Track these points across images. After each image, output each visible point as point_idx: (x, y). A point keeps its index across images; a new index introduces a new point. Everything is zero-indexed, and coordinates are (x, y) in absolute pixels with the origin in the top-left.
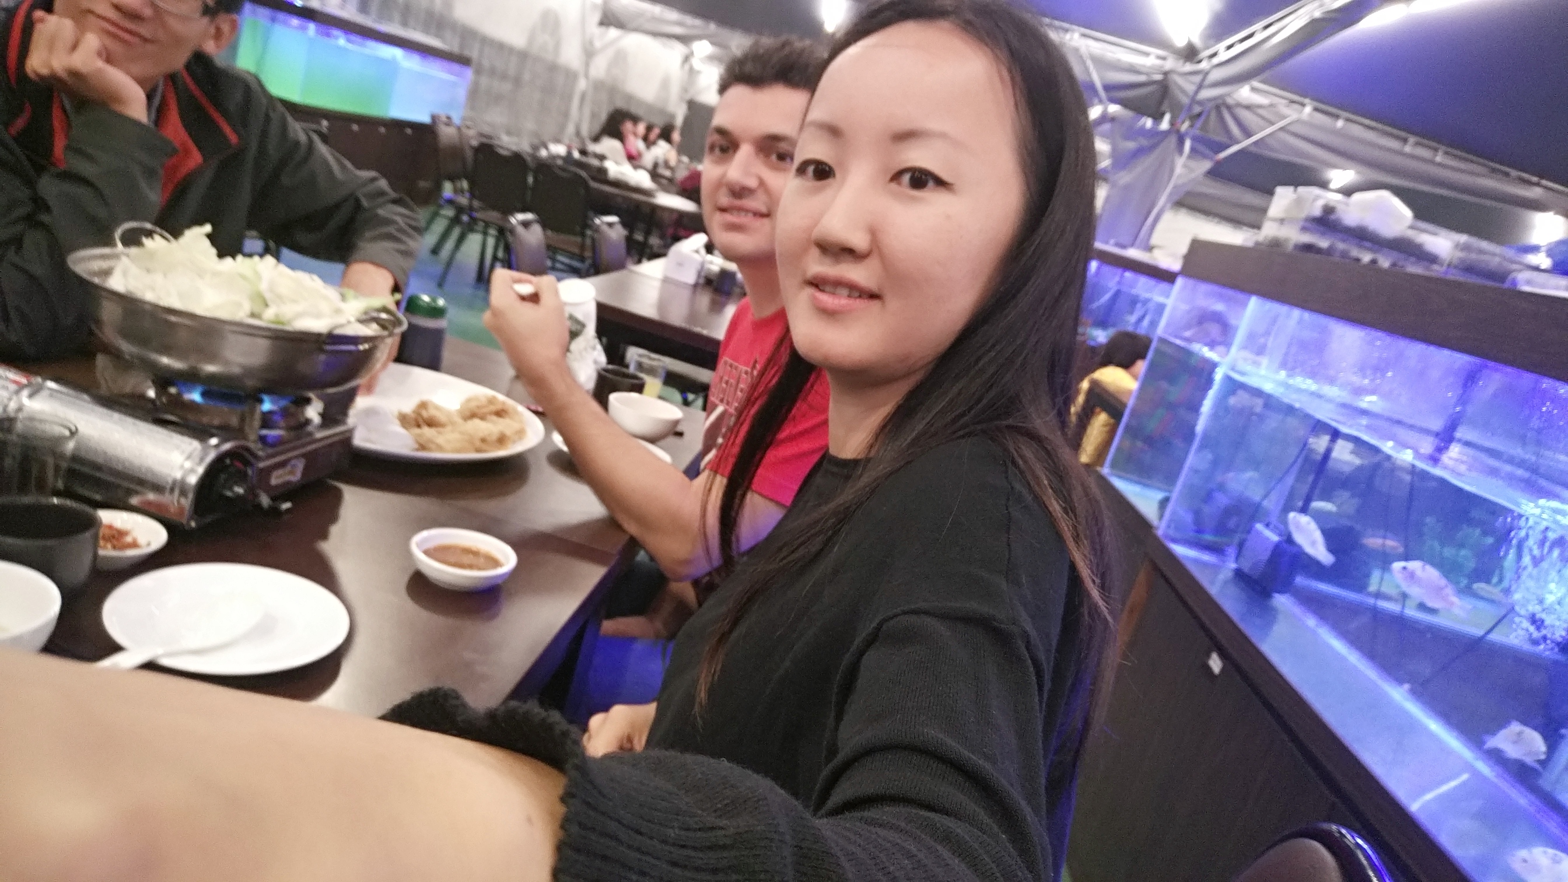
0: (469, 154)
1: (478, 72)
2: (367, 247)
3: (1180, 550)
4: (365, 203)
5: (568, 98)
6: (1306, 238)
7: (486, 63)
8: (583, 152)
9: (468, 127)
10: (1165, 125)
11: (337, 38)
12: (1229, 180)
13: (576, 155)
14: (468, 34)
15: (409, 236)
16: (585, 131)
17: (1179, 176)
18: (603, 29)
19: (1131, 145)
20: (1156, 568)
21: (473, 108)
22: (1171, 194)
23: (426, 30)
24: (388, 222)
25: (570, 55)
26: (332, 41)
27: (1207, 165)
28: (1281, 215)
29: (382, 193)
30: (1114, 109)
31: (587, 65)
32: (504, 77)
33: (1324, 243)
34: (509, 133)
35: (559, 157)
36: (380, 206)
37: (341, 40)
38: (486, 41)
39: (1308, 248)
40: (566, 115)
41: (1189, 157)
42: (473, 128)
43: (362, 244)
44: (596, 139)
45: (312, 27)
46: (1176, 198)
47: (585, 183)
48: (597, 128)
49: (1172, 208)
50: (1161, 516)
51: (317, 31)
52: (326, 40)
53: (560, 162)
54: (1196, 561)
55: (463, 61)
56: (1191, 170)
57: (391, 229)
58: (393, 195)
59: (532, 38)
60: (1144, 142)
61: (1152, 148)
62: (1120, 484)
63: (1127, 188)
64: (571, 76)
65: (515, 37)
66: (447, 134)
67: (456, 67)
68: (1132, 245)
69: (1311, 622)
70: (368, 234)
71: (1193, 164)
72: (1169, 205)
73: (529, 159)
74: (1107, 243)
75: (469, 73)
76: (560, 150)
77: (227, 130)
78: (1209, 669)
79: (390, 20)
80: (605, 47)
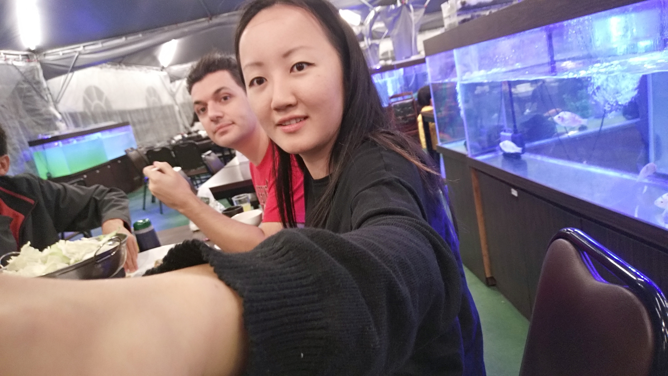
0: (146, 158)
1: (134, 125)
2: (107, 214)
3: (480, 158)
4: (98, 198)
5: (174, 116)
6: (462, 18)
7: (135, 120)
8: (189, 133)
9: (140, 148)
10: (399, 4)
11: (72, 141)
12: (433, 12)
13: (186, 136)
14: (122, 113)
15: (122, 201)
16: (188, 125)
17: (415, 20)
18: (173, 83)
19: (391, 19)
20: (476, 170)
21: (140, 140)
22: (415, 29)
23: (106, 120)
24: (110, 201)
25: (166, 100)
26: (71, 144)
27: (423, 11)
28: (448, 14)
29: (103, 191)
30: (378, 9)
31: (175, 100)
32: (145, 122)
33: (469, 16)
34: (159, 142)
35: (180, 140)
36: (104, 196)
37: (74, 142)
38: (130, 112)
39: (464, 21)
40: (177, 123)
41: (414, 11)
42: (142, 147)
43: (103, 214)
44: (192, 125)
45: (60, 143)
46: (418, 29)
47: (193, 145)
48: (191, 121)
49: (419, 34)
50: (467, 150)
51: (63, 143)
52: (68, 145)
53: (181, 142)
54: (488, 159)
55: (125, 124)
56: (418, 15)
57: (112, 203)
58: (108, 189)
59: (148, 102)
60: (395, 15)
61: (399, 16)
62: (447, 146)
63: (398, 35)
64: (171, 107)
65: (141, 104)
66: (133, 154)
67: (123, 128)
68: (412, 55)
69: (539, 158)
70: (105, 209)
71: (417, 13)
72: (417, 33)
73: (169, 147)
74: (402, 59)
75: (131, 127)
76: (179, 137)
77: (28, 200)
78: (513, 196)
79: (90, 124)
80: (178, 90)
